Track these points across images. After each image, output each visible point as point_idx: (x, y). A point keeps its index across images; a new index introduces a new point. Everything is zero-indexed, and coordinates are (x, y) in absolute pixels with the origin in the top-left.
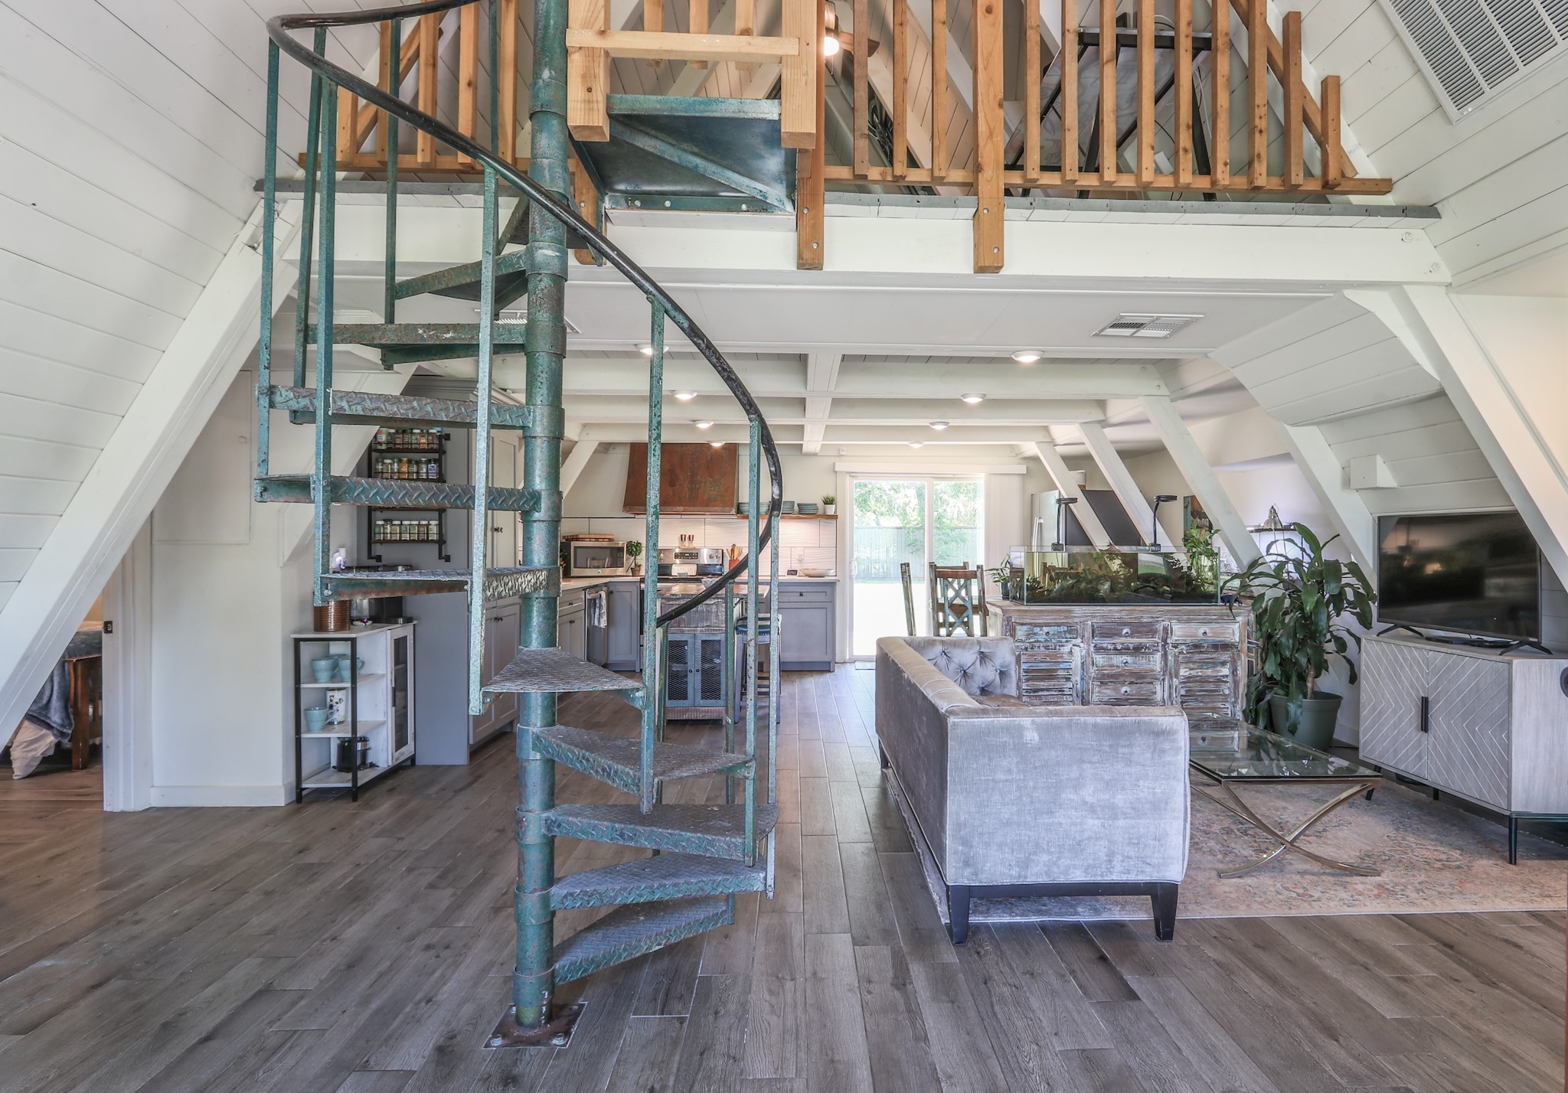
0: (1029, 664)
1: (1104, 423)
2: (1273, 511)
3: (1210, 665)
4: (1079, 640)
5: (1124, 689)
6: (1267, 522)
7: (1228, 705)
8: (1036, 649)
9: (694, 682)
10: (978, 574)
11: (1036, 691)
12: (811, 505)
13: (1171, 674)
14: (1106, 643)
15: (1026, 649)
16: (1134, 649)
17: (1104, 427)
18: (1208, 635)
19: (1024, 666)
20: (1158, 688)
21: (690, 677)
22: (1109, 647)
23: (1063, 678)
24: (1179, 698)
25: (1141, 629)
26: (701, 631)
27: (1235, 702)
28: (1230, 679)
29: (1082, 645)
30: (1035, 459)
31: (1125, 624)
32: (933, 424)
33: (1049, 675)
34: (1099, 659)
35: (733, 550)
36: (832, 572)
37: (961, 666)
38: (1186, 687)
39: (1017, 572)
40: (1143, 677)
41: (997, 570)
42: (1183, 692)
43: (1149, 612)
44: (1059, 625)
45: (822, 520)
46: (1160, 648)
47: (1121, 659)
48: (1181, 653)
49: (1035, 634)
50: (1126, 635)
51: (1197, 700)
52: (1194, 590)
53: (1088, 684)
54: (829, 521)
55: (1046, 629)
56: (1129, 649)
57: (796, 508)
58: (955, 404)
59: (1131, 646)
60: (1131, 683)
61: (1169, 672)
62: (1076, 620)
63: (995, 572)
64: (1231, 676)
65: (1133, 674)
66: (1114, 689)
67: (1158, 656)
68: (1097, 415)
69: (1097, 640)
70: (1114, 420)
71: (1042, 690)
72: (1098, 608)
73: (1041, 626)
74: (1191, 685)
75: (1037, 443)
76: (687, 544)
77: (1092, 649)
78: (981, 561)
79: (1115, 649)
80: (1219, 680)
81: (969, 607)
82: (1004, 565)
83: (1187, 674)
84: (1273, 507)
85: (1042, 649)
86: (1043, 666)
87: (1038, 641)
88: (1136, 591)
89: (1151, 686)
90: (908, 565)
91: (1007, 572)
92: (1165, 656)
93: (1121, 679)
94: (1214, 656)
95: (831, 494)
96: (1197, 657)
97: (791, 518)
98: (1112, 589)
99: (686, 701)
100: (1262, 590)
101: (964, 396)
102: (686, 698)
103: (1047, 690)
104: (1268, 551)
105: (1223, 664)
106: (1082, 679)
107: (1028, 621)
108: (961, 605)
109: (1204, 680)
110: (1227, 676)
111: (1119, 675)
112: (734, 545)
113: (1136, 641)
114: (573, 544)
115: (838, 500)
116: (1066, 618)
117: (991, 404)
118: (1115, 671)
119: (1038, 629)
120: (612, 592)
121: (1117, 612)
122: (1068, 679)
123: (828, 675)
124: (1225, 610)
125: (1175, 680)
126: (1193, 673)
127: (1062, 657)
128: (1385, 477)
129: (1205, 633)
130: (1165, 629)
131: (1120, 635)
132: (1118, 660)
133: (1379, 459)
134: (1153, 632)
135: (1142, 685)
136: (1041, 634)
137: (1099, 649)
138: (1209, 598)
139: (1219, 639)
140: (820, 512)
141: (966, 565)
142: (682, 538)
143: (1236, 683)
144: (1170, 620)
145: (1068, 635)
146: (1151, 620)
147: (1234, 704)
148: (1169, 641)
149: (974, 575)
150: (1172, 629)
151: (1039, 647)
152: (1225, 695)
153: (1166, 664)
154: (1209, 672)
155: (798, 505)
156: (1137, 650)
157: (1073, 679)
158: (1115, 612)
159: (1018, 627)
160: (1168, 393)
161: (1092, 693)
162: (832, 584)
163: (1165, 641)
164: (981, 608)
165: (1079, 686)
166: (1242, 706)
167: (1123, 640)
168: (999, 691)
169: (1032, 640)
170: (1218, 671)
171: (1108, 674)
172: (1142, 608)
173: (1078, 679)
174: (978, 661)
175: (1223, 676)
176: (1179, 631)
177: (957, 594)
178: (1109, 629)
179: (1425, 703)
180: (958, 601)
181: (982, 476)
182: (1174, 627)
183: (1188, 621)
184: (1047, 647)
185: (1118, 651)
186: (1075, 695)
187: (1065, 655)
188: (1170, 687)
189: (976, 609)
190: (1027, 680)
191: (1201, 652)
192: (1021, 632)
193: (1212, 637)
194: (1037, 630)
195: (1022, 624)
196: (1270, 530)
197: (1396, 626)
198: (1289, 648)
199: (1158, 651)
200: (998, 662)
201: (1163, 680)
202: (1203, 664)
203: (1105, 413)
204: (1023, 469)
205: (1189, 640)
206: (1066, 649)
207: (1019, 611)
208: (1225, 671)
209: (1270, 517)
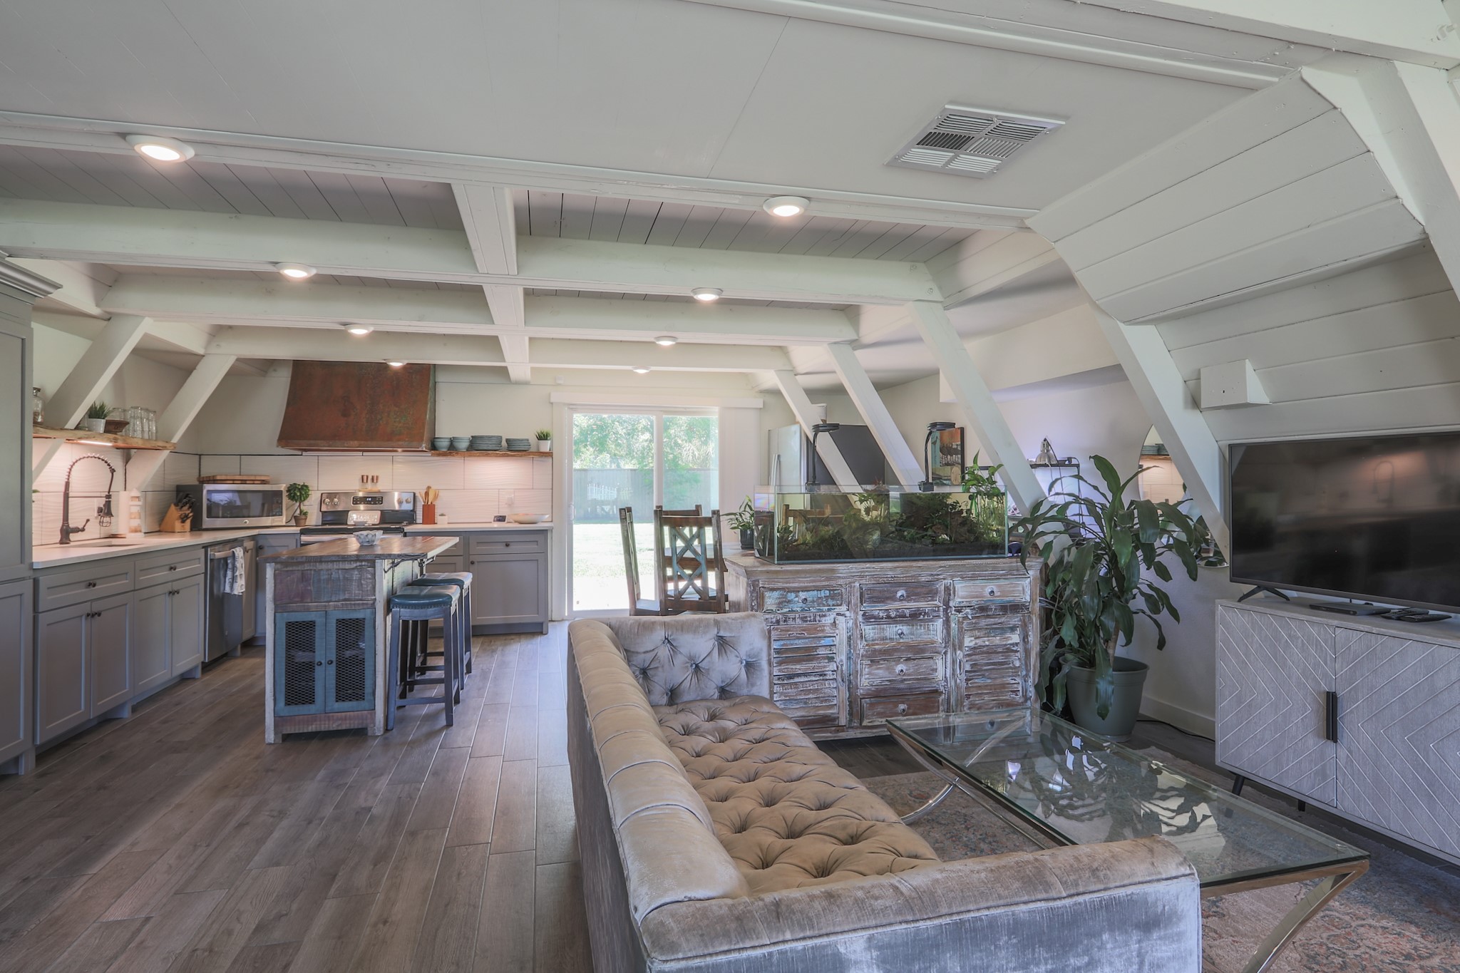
0: (782, 642)
1: (855, 344)
2: (1046, 444)
3: (998, 631)
4: (843, 608)
5: (899, 667)
6: (1040, 457)
7: (1018, 680)
8: (790, 622)
9: (325, 679)
10: (714, 521)
11: (791, 677)
12: (522, 440)
13: (954, 645)
14: (878, 610)
15: (778, 622)
16: (911, 615)
17: (854, 349)
18: (996, 594)
19: (775, 645)
20: (939, 664)
21: (319, 672)
22: (881, 615)
23: (824, 658)
24: (963, 675)
25: (919, 590)
26: (335, 607)
27: (1027, 675)
28: (1020, 648)
29: (848, 614)
30: (776, 393)
31: (900, 585)
32: (659, 338)
33: (808, 655)
34: (870, 631)
35: (427, 494)
36: (547, 517)
37: (691, 658)
38: (971, 660)
39: (765, 518)
40: (922, 651)
41: (735, 514)
42: (968, 667)
43: (928, 568)
44: (818, 589)
45: (536, 458)
46: (941, 613)
47: (895, 629)
48: (966, 618)
49: (789, 602)
50: (902, 599)
51: (983, 676)
52: (977, 539)
53: (856, 664)
54: (543, 459)
55: (802, 595)
56: (905, 617)
57: (504, 443)
58: (684, 303)
59: (907, 612)
60: (908, 659)
61: (952, 643)
62: (841, 582)
63: (733, 517)
64: (1021, 643)
65: (910, 648)
66: (888, 669)
67: (939, 624)
68: (847, 333)
69: (867, 607)
70: (867, 337)
71: (799, 675)
72: (868, 565)
73: (796, 591)
74: (977, 657)
75: (775, 371)
76: (370, 486)
77: (860, 618)
78: (716, 506)
79: (889, 617)
80: (1009, 650)
81: (703, 562)
82: (742, 509)
83: (972, 644)
84: (1045, 440)
85: (798, 621)
86: (799, 643)
87: (792, 611)
88: (913, 540)
89: (931, 661)
90: (629, 510)
91: (747, 517)
92: (947, 623)
93: (896, 655)
94: (1003, 620)
95: (545, 429)
96: (983, 622)
97: (498, 456)
98: (883, 540)
99: (312, 706)
100: (1048, 538)
101: (695, 291)
102: (312, 701)
103: (805, 675)
104: (1050, 490)
105: (1013, 629)
106: (849, 658)
107: (780, 585)
108: (692, 559)
109: (991, 651)
110: (1017, 644)
111: (894, 650)
112: (429, 488)
113: (913, 605)
114: (208, 487)
115: (555, 435)
116: (828, 579)
117: (729, 305)
118: (890, 645)
119: (793, 595)
120: (261, 548)
121: (891, 569)
122: (831, 659)
123: (539, 639)
124: (1015, 563)
125: (958, 652)
126: (980, 642)
127: (823, 631)
128: (1256, 391)
129: (992, 592)
130: (947, 589)
131: (893, 599)
132: (892, 630)
133: (1249, 366)
134: (932, 594)
135: (921, 662)
136: (797, 601)
137: (868, 618)
138: (995, 549)
139: (1008, 599)
140: (533, 449)
141: (698, 509)
142: (364, 479)
143: (1027, 652)
144: (952, 577)
145: (830, 602)
146: (930, 578)
147: (1025, 678)
148: (951, 604)
149: (708, 521)
150: (954, 588)
151: (794, 619)
152: (1015, 668)
153: (948, 633)
154: (997, 640)
155: (507, 440)
156: (915, 616)
157: (837, 659)
158: (888, 569)
159: (767, 594)
160: (941, 299)
161: (861, 675)
162: (544, 532)
163: (947, 604)
164: (718, 563)
165: (844, 668)
166: (1034, 680)
167: (897, 605)
168: (745, 691)
169: (785, 610)
170: (1007, 639)
171: (880, 650)
172: (920, 564)
173: (844, 658)
174: (716, 650)
175: (1013, 645)
176: (963, 591)
177: (688, 546)
178: (880, 591)
179: (1332, 700)
180: (689, 554)
181: (716, 409)
182: (956, 586)
183: (973, 578)
184: (804, 619)
185: (890, 620)
186: (840, 680)
187: (827, 628)
188: (954, 662)
189: (711, 564)
190: (780, 663)
191: (988, 616)
192: (771, 600)
193: (1000, 598)
194: (791, 596)
195: (773, 590)
196: (1046, 465)
197: (1260, 588)
198: (1093, 609)
199: (939, 616)
200: (744, 650)
201: (945, 653)
202: (990, 630)
203: (857, 330)
204: (759, 403)
205: (974, 602)
206: (828, 620)
207: (768, 572)
208: (1015, 638)
209: (1043, 451)
